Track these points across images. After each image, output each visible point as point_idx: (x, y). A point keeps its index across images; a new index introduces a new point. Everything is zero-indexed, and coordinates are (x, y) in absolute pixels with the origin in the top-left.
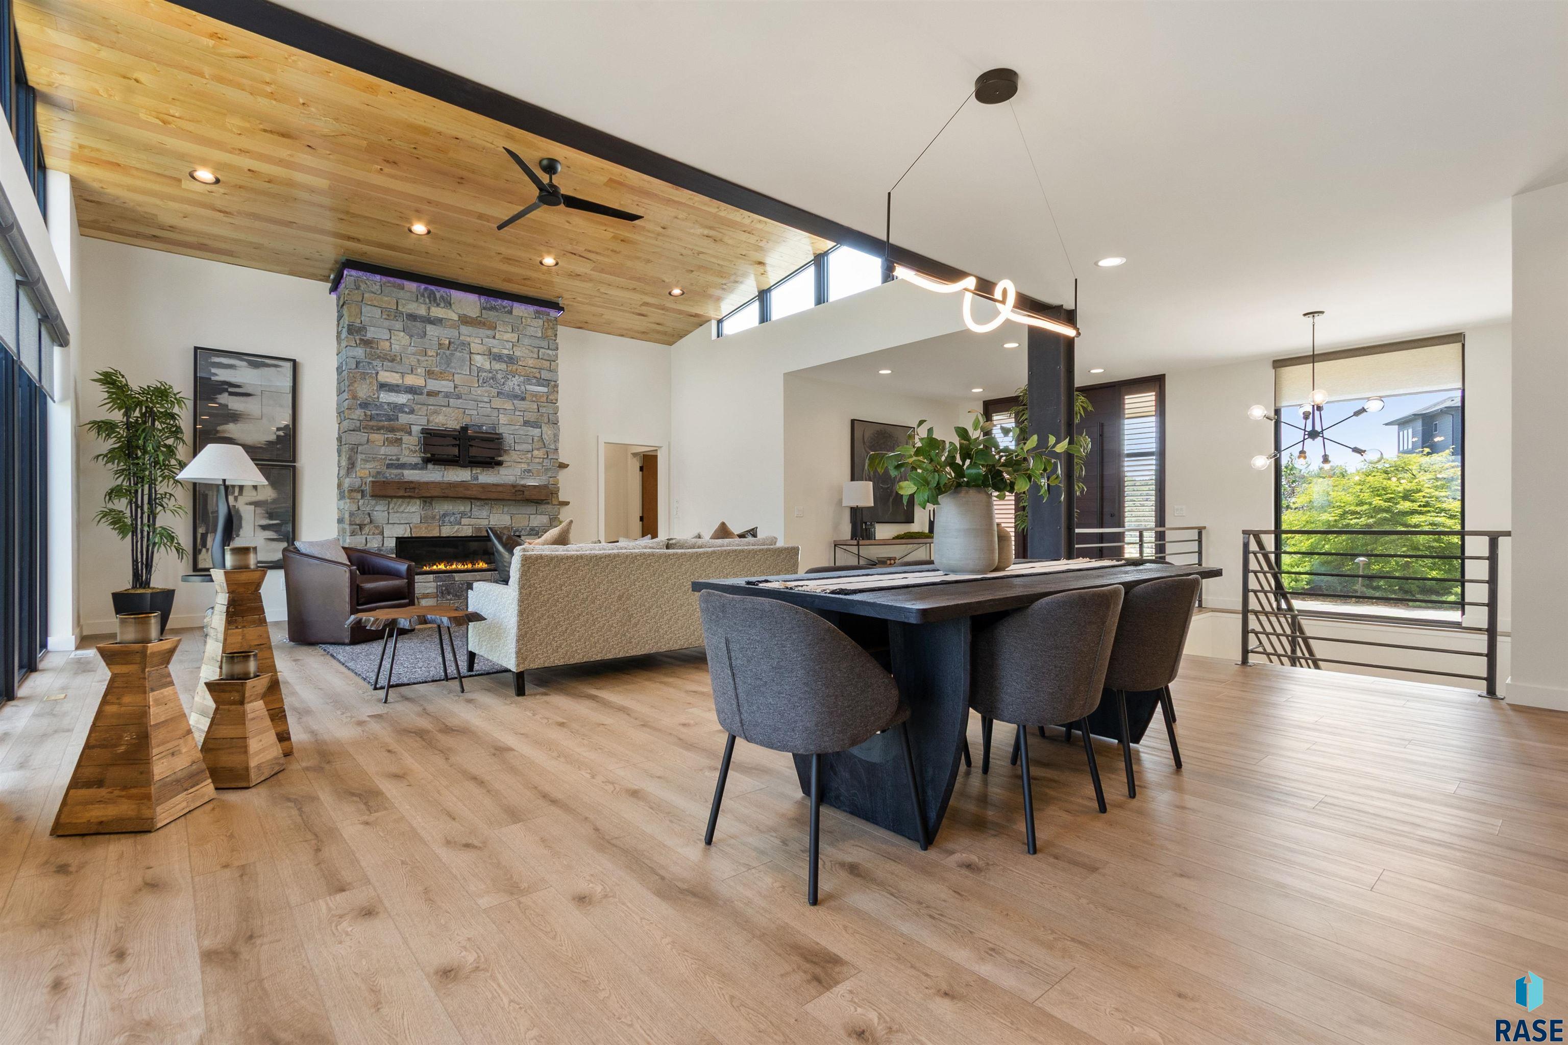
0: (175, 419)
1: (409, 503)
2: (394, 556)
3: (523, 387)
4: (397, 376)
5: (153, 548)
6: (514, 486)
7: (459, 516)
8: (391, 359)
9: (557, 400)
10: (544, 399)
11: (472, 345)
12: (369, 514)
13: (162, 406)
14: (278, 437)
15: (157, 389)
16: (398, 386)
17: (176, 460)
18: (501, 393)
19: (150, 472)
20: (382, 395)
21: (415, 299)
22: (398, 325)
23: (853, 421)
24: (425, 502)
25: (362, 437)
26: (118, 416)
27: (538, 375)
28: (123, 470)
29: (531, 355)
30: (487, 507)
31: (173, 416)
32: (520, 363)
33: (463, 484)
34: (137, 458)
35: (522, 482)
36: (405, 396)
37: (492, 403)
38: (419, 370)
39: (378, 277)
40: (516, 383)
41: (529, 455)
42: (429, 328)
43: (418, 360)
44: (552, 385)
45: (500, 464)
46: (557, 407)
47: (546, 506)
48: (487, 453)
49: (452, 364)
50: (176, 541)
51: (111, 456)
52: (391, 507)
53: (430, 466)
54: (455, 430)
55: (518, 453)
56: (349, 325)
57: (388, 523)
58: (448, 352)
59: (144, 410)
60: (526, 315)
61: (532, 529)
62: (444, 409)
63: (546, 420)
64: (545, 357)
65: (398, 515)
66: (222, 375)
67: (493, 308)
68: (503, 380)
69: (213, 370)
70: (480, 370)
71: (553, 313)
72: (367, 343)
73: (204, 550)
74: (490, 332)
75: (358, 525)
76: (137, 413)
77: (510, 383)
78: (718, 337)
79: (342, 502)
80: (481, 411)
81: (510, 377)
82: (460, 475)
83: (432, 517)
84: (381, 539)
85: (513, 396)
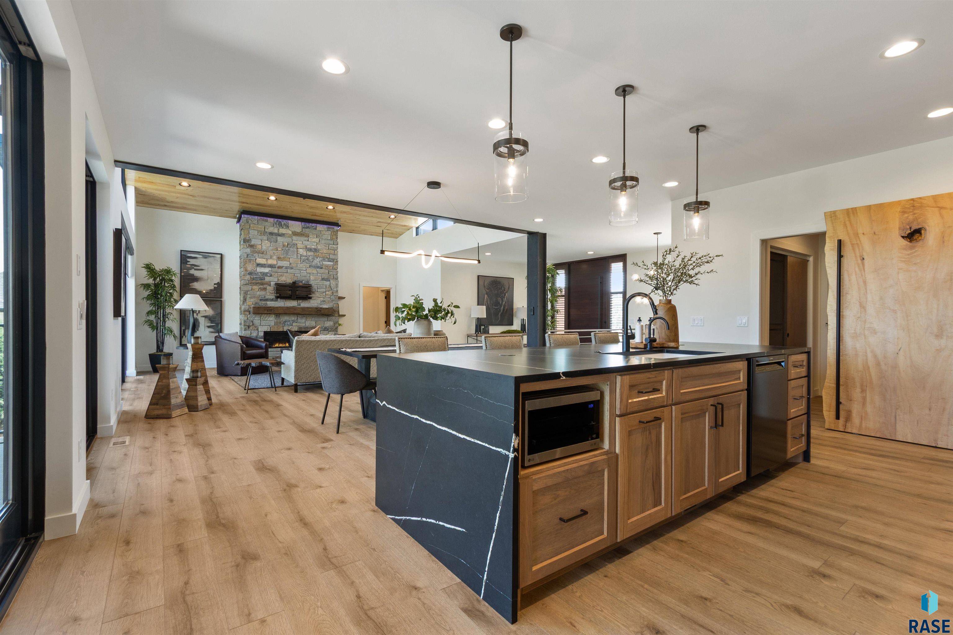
0: (173, 282)
1: (269, 316)
2: (263, 340)
3: (321, 263)
4: (264, 260)
5: (164, 336)
6: (316, 308)
7: (292, 322)
8: (262, 253)
9: (337, 268)
10: (331, 268)
11: (298, 245)
12: (252, 321)
13: (168, 277)
14: (215, 287)
15: (166, 270)
16: (265, 264)
17: (173, 299)
18: (311, 266)
19: (164, 304)
20: (258, 269)
21: (272, 226)
22: (265, 238)
23: (478, 276)
24: (277, 316)
25: (249, 287)
26: (151, 281)
27: (328, 257)
28: (153, 303)
29: (325, 248)
30: (304, 318)
31: (172, 281)
32: (320, 252)
33: (293, 308)
34: (158, 298)
35: (321, 306)
36: (268, 269)
37: (307, 271)
38: (274, 257)
39: (256, 217)
40: (318, 261)
41: (324, 294)
42: (279, 238)
43: (274, 253)
44: (335, 261)
45: (310, 298)
46: (338, 271)
47: (332, 317)
48: (304, 294)
49: (289, 254)
50: (173, 333)
51: (148, 298)
52: (261, 318)
53: (279, 300)
54: (290, 283)
55: (319, 293)
56: (244, 239)
57: (260, 325)
58: (287, 248)
59: (161, 278)
60: (323, 229)
61: (326, 328)
62: (285, 274)
63: (333, 278)
64: (332, 249)
65: (265, 321)
66: (192, 262)
67: (307, 228)
68: (312, 260)
69: (188, 260)
70: (301, 256)
71: (336, 228)
72: (251, 246)
73: (184, 336)
74: (306, 239)
75: (248, 326)
76: (158, 280)
77: (315, 261)
78: (416, 235)
79: (241, 316)
80: (303, 274)
81: (315, 258)
82: (292, 303)
83: (280, 323)
84: (257, 332)
85: (317, 267)
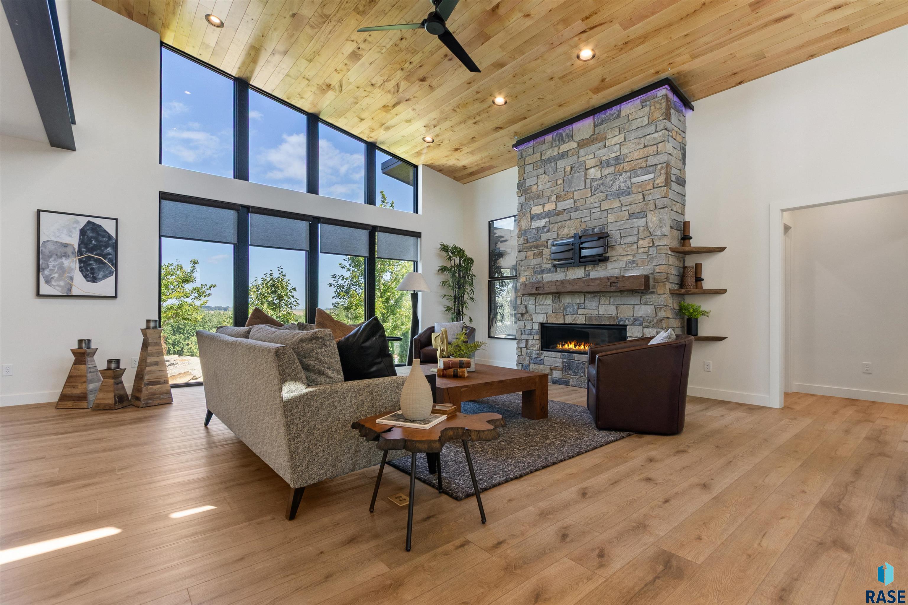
1: (546, 298)
3: (629, 182)
4: (540, 207)
6: (608, 279)
7: (576, 307)
8: (538, 197)
10: (650, 186)
11: (587, 162)
12: (526, 307)
16: (541, 214)
18: (610, 195)
20: (533, 224)
21: (551, 146)
22: (541, 171)
24: (555, 297)
27: (644, 165)
29: (637, 147)
30: (596, 299)
32: (627, 160)
33: (575, 281)
35: (626, 274)
36: (544, 220)
37: (602, 207)
38: (552, 198)
39: (531, 143)
40: (622, 181)
41: (635, 246)
42: (559, 163)
43: (552, 191)
44: (659, 168)
45: (608, 259)
48: (596, 253)
49: (573, 185)
52: (536, 302)
53: (558, 269)
55: (623, 246)
57: (536, 313)
58: (570, 176)
60: (633, 109)
61: (636, 320)
62: (567, 222)
63: (652, 207)
64: (650, 143)
65: (540, 307)
66: (498, 232)
67: (603, 121)
68: (611, 183)
69: (495, 231)
70: (592, 181)
71: (661, 92)
72: (526, 191)
74: (601, 144)
75: (521, 314)
77: (618, 183)
80: (594, 216)
81: (617, 177)
83: (560, 308)
84: (531, 324)
85: (620, 193)
